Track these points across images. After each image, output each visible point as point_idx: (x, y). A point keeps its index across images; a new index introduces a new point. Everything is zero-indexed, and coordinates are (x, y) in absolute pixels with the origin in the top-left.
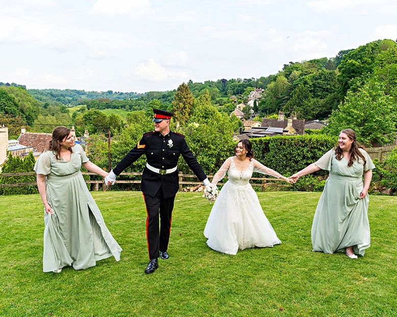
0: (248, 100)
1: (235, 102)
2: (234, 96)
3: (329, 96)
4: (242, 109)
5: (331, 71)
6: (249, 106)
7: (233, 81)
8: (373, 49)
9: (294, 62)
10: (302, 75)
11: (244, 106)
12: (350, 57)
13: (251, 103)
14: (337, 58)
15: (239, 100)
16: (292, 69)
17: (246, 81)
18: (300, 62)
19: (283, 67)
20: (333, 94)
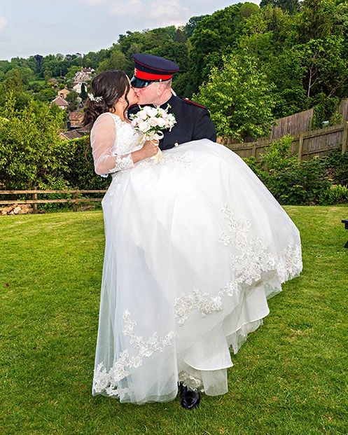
0: (73, 84)
1: (56, 87)
2: (53, 79)
3: (179, 78)
4: (65, 97)
5: (181, 44)
6: (75, 92)
7: (51, 57)
8: (233, 15)
9: (132, 32)
10: (143, 49)
11: (68, 92)
12: (204, 26)
13: (78, 89)
14: (188, 27)
15: (61, 84)
16: (131, 40)
17: (69, 57)
18: (141, 31)
19: (119, 38)
20: (184, 75)
